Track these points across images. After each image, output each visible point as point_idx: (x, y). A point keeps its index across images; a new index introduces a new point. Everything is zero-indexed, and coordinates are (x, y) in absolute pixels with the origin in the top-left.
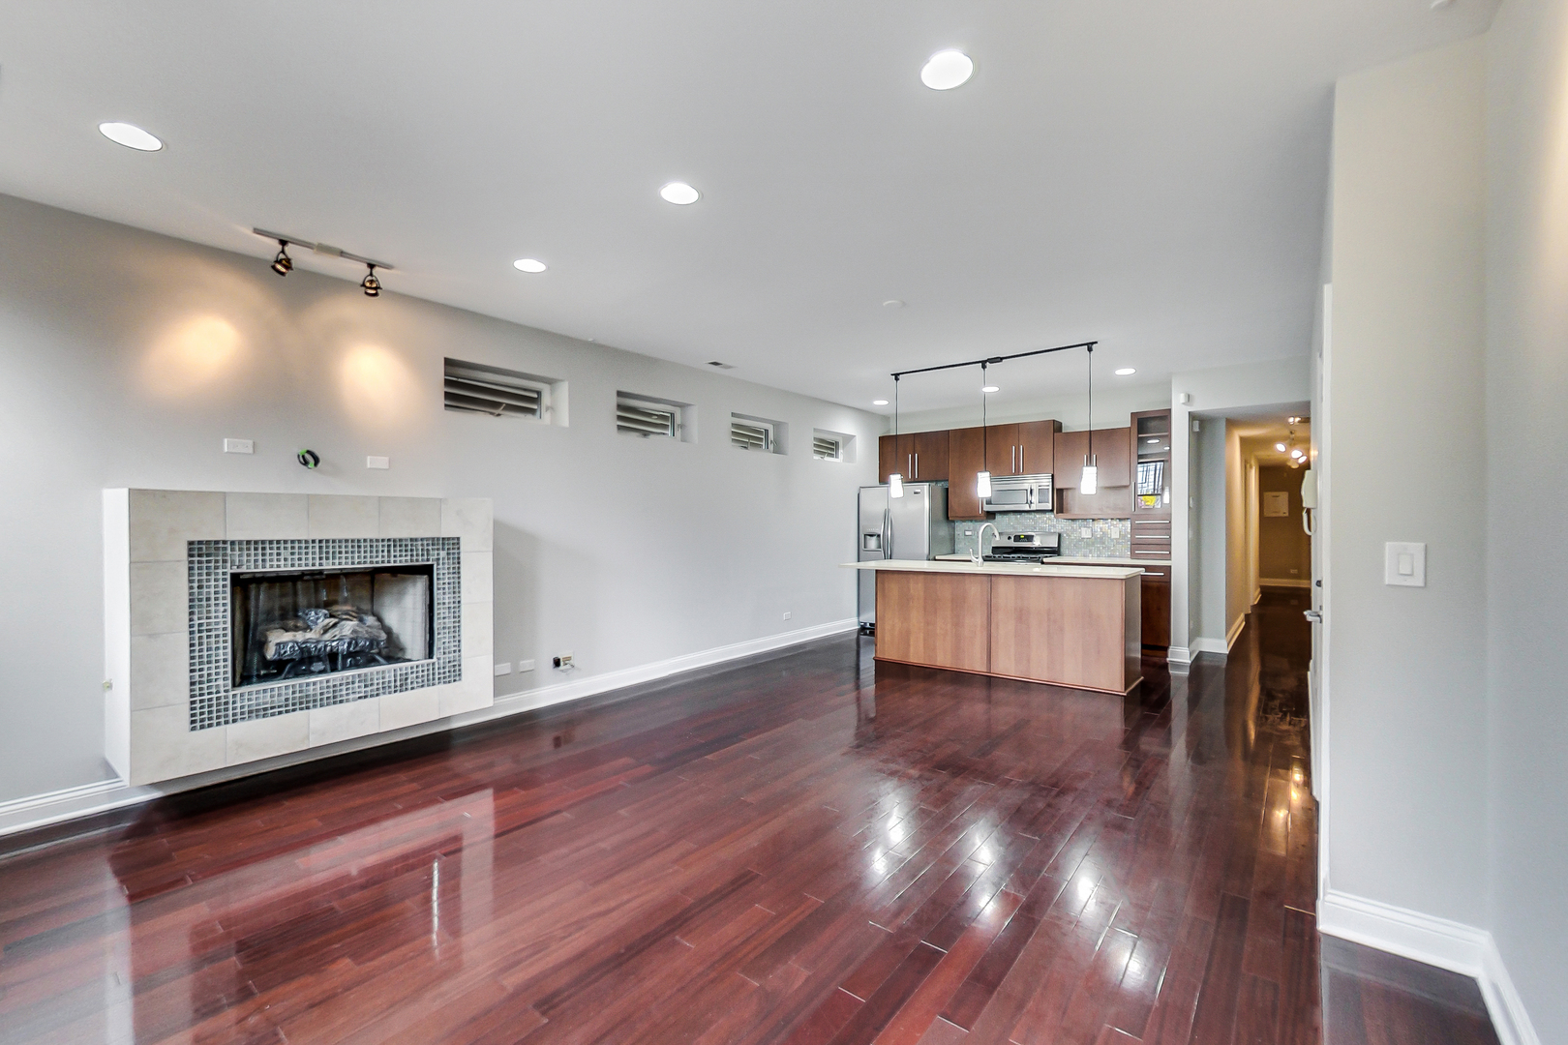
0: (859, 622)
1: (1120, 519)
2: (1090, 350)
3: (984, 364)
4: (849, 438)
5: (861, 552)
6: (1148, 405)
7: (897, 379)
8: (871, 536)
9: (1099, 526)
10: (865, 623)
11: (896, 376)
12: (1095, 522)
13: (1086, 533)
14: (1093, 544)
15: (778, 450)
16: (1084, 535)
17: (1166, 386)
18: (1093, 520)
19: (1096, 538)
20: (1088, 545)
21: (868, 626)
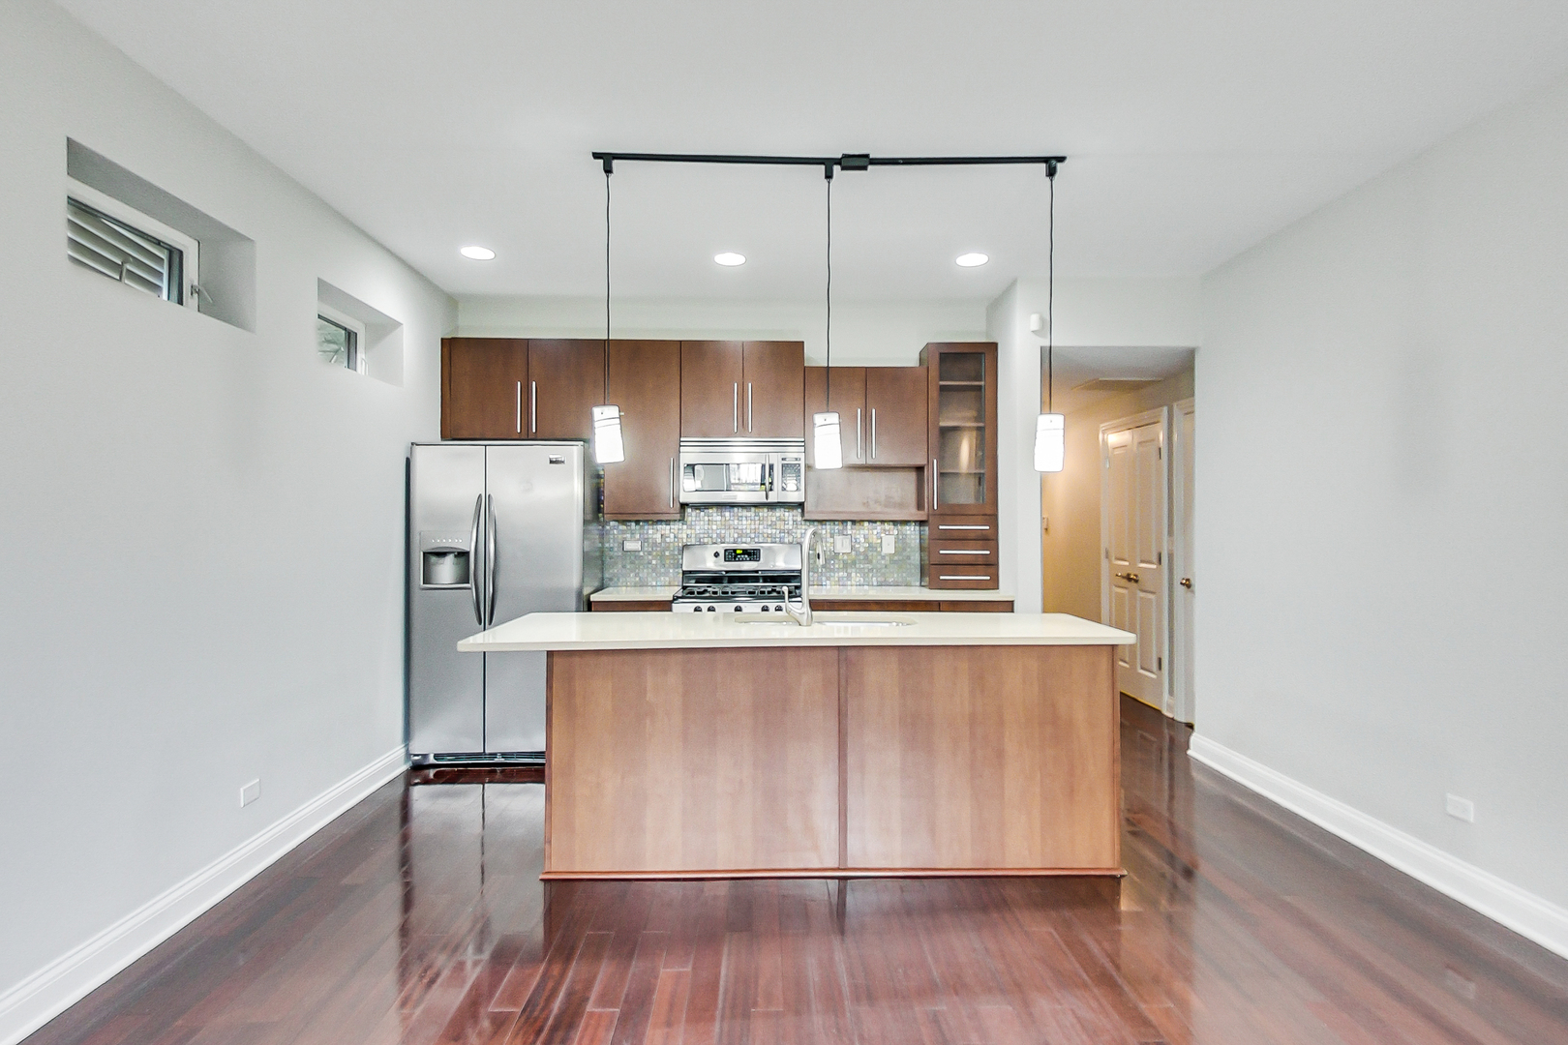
0: (408, 755)
1: (895, 522)
2: (1051, 173)
3: (828, 164)
4: (384, 327)
5: (417, 595)
6: (966, 331)
7: (608, 170)
8: (441, 554)
9: (863, 533)
10: (425, 756)
11: (607, 160)
12: (857, 526)
13: (842, 545)
14: (854, 563)
15: (217, 302)
16: (839, 549)
17: (997, 304)
18: (854, 522)
19: (858, 553)
20: (846, 566)
21: (432, 760)
